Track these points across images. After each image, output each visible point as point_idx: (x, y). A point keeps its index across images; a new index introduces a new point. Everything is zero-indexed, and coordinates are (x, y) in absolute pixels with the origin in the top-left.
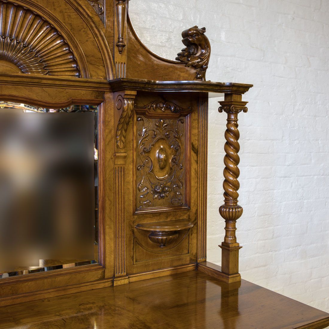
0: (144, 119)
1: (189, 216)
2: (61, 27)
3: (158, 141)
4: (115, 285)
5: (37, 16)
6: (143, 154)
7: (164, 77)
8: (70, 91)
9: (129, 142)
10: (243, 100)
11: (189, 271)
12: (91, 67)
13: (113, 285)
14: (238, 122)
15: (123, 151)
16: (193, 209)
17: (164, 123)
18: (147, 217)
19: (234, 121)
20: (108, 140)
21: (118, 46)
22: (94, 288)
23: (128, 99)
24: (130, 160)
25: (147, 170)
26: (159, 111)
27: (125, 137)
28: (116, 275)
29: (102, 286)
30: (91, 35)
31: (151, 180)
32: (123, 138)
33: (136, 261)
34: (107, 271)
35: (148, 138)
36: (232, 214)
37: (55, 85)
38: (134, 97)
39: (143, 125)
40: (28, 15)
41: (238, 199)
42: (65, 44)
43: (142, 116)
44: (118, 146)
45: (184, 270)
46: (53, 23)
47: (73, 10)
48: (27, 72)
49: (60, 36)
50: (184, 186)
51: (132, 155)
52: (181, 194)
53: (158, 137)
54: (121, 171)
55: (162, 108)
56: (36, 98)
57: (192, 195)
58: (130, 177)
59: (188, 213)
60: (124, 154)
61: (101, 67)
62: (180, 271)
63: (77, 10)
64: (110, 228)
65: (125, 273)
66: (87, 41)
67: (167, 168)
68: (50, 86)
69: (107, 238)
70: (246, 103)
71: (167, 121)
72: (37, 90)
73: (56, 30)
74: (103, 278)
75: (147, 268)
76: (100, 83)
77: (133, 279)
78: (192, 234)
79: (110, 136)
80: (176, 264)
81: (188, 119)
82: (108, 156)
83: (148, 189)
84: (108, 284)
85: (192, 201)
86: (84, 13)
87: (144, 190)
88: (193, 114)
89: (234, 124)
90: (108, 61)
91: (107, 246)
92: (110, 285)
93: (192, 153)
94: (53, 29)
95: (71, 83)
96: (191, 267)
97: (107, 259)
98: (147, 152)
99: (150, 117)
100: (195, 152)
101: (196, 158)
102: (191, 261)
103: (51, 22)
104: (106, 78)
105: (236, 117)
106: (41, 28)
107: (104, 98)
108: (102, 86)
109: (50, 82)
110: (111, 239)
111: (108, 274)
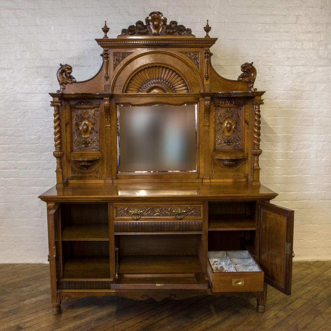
0: (219, 108)
1: (244, 155)
2: (180, 72)
3: (226, 118)
4: (203, 182)
5: (171, 69)
6: (219, 125)
7: (230, 88)
8: (184, 98)
9: (211, 119)
10: (262, 99)
11: (243, 182)
12: (193, 87)
13: (202, 182)
14: (260, 109)
15: (208, 123)
16: (246, 152)
17: (230, 110)
18: (220, 154)
19: (258, 109)
20: (201, 119)
21: (205, 77)
22: (194, 182)
23: (207, 101)
24: (211, 127)
25: (221, 132)
26: (227, 105)
27: (208, 117)
28: (205, 178)
29: (198, 181)
30: (193, 74)
31: (223, 137)
32: (207, 118)
33: (214, 173)
34: (200, 175)
35: (222, 117)
36: (256, 153)
37: (177, 97)
38: (210, 100)
39: (219, 111)
40: (167, 69)
41: (260, 146)
42: (182, 79)
43: (218, 107)
44: (205, 121)
45: (240, 181)
46: (177, 71)
47: (185, 65)
48: (167, 92)
49: (180, 76)
50: (241, 140)
51: (212, 125)
52: (239, 144)
53: (227, 117)
54: (207, 132)
55: (228, 103)
56: (170, 102)
57: (245, 145)
58: (212, 135)
59: (243, 153)
60: (208, 124)
61: (198, 87)
62: (237, 181)
63: (187, 64)
64: (202, 157)
65: (209, 178)
66: (191, 77)
67: (232, 131)
68: (175, 97)
69: (201, 161)
70: (263, 100)
71: (232, 109)
72: (171, 99)
73: (178, 74)
74: (198, 178)
75: (220, 177)
76: (197, 94)
77: (212, 181)
78: (245, 164)
79: (202, 117)
80: (236, 177)
81: (243, 108)
82: (201, 125)
83: (221, 140)
84: (200, 181)
85: (246, 148)
86: (190, 65)
87: (219, 141)
88: (246, 106)
89: (258, 110)
90: (200, 84)
91: (201, 164)
92: (201, 181)
93: (246, 124)
94: (177, 74)
95: (184, 95)
96: (244, 180)
97: (201, 170)
98: (221, 123)
99: (222, 107)
100: (247, 124)
101: (247, 127)
102: (245, 177)
103: (176, 71)
104: (200, 92)
105: (259, 107)
106: (172, 74)
107: (199, 100)
108: (197, 95)
109: (175, 95)
110: (202, 162)
111: (201, 177)
